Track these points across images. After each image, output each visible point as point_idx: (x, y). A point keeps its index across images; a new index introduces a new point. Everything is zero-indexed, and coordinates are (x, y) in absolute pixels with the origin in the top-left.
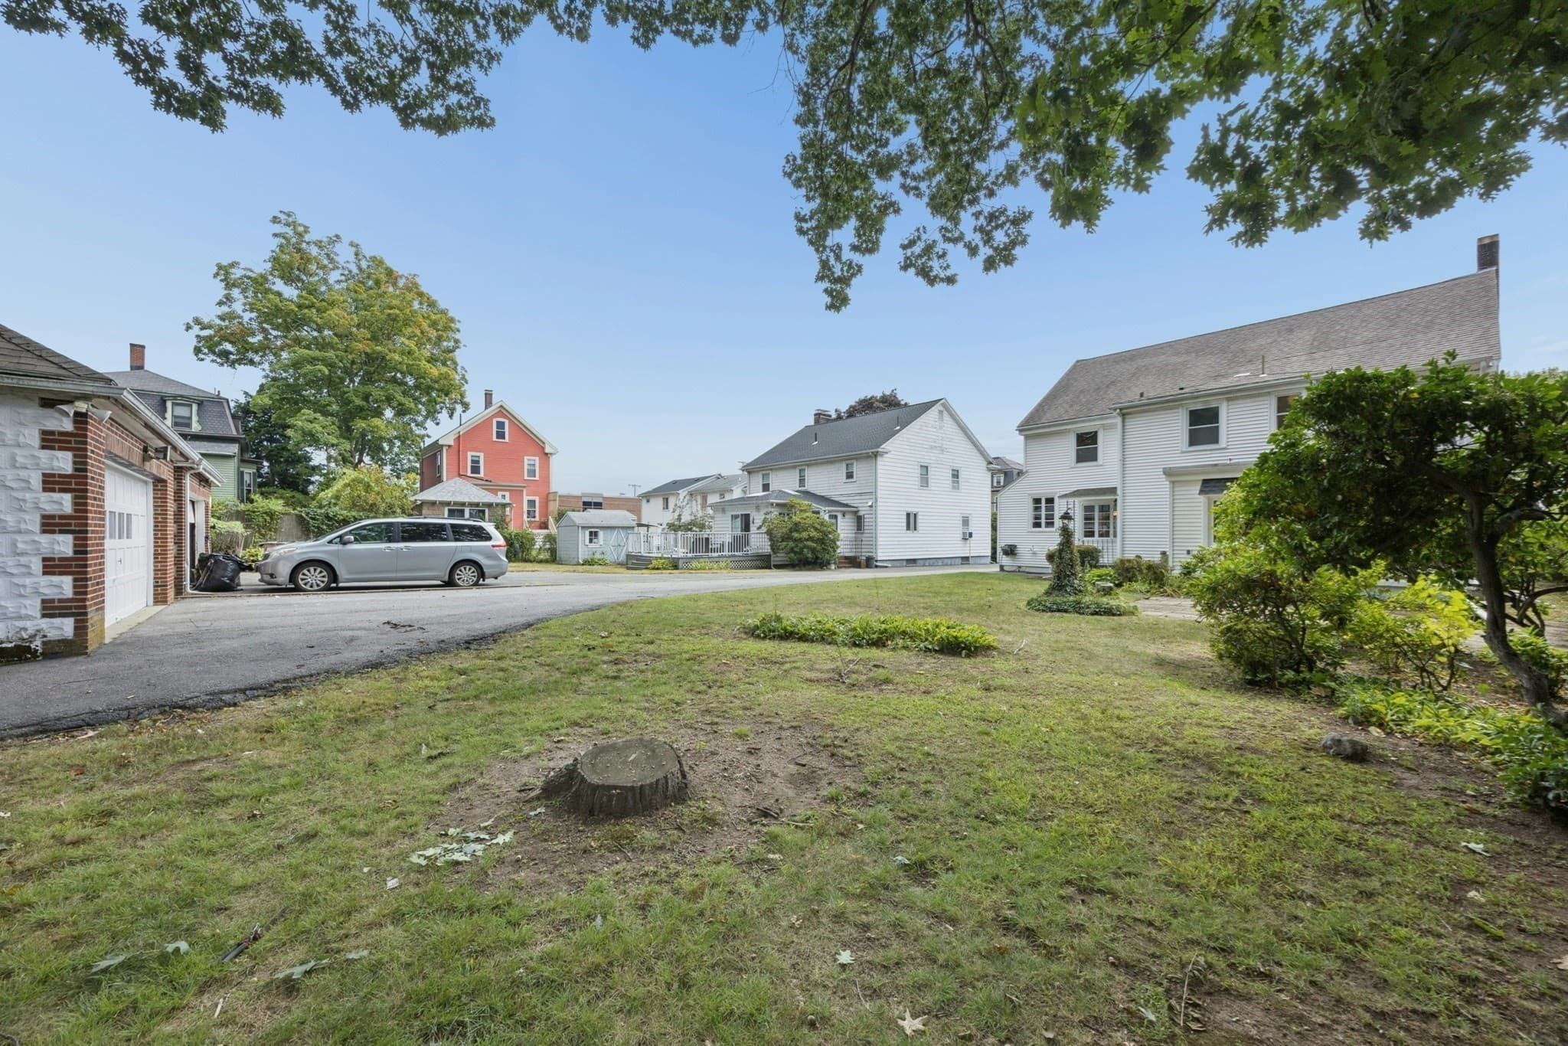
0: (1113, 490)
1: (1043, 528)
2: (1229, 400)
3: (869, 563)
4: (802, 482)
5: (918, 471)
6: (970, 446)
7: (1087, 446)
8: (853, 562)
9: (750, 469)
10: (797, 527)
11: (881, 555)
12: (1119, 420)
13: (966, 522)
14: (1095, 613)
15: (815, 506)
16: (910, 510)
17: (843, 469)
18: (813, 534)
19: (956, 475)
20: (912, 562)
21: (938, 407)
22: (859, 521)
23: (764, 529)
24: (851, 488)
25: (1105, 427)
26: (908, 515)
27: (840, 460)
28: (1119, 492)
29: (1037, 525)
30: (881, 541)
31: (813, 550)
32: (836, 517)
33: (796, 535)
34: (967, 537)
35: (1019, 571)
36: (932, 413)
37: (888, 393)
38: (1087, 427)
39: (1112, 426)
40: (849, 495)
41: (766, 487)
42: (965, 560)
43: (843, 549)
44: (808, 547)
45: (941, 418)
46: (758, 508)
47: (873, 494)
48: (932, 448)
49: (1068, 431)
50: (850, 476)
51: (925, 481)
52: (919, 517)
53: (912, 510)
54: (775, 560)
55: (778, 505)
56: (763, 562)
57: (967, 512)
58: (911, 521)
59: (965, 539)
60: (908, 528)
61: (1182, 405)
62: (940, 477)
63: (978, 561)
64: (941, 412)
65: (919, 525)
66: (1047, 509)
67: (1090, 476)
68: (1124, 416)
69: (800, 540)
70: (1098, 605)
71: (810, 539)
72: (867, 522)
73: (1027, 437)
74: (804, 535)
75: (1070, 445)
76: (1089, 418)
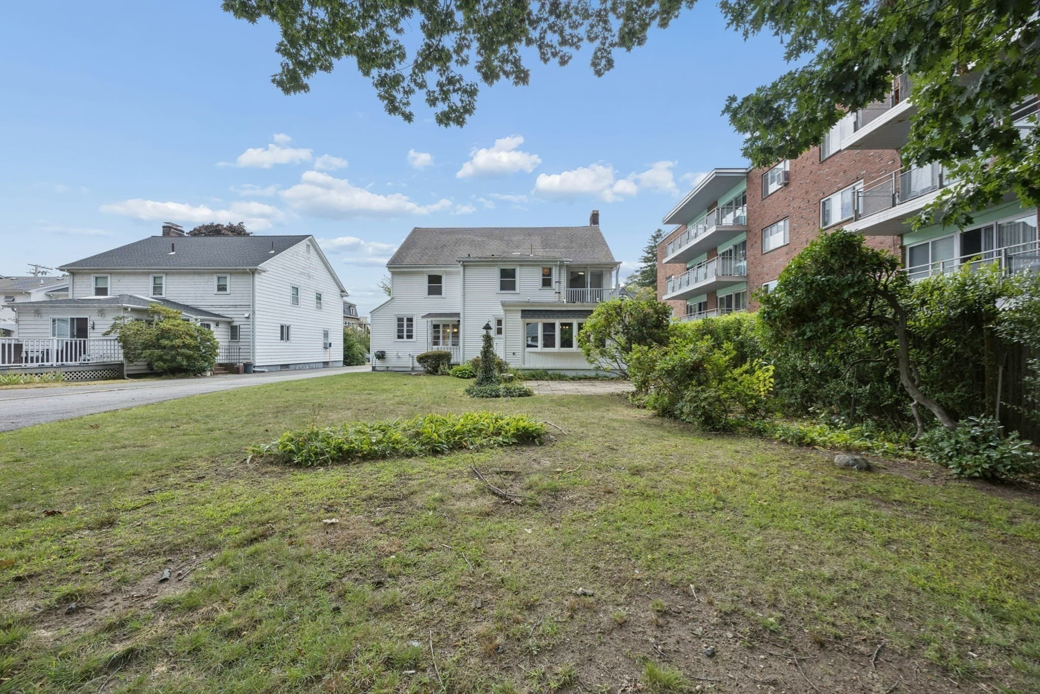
0: (458, 315)
1: (405, 339)
2: (520, 265)
3: (248, 369)
4: (157, 289)
5: (289, 292)
6: (329, 277)
7: (435, 284)
8: (230, 369)
9: (74, 270)
10: (164, 334)
11: (259, 360)
12: (461, 269)
13: (326, 335)
14: (520, 395)
15: (185, 315)
16: (284, 323)
17: (214, 282)
18: (188, 340)
19: (319, 298)
20: (285, 367)
21: (305, 242)
22: (234, 332)
23: (114, 336)
24: (223, 299)
25: (447, 273)
26: (282, 327)
27: (211, 273)
28: (461, 315)
29: (400, 337)
30: (259, 348)
31: (188, 358)
32: (208, 326)
33: (165, 342)
34: (327, 346)
35: (387, 370)
36: (302, 245)
37: (236, 224)
38: (436, 271)
39: (458, 273)
40: (221, 306)
41: (101, 291)
42: (326, 364)
43: (221, 358)
44: (182, 355)
45: (308, 251)
46: (102, 312)
47: (251, 306)
48: (301, 273)
49: (423, 272)
50: (222, 288)
51: (296, 300)
52: (292, 330)
53: (285, 323)
54: (126, 369)
55: (133, 310)
56: (113, 372)
57: (326, 327)
58: (285, 333)
59: (326, 348)
60: (282, 339)
61: (497, 265)
62: (308, 298)
63: (335, 364)
64: (308, 246)
65: (291, 336)
66: (408, 326)
67: (436, 304)
68: (464, 266)
69: (173, 347)
70: (520, 389)
71: (185, 346)
72: (243, 331)
73: (393, 273)
74: (178, 342)
75: (423, 283)
76: (437, 265)
